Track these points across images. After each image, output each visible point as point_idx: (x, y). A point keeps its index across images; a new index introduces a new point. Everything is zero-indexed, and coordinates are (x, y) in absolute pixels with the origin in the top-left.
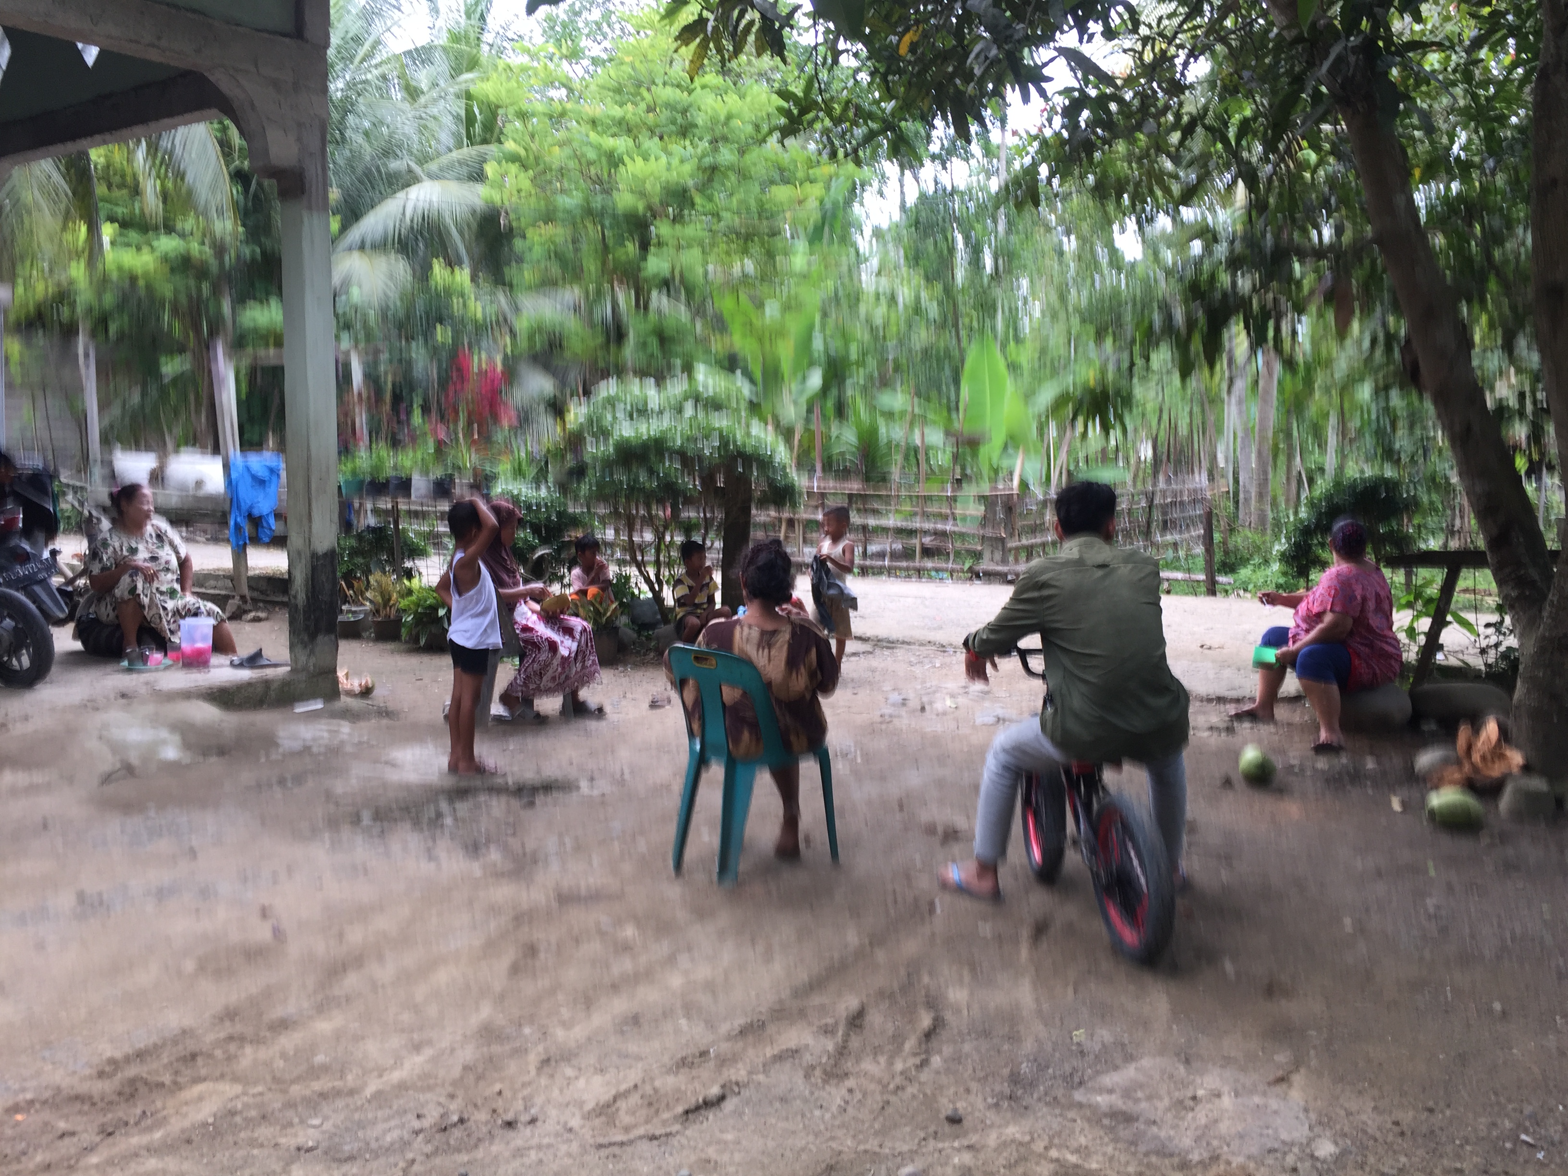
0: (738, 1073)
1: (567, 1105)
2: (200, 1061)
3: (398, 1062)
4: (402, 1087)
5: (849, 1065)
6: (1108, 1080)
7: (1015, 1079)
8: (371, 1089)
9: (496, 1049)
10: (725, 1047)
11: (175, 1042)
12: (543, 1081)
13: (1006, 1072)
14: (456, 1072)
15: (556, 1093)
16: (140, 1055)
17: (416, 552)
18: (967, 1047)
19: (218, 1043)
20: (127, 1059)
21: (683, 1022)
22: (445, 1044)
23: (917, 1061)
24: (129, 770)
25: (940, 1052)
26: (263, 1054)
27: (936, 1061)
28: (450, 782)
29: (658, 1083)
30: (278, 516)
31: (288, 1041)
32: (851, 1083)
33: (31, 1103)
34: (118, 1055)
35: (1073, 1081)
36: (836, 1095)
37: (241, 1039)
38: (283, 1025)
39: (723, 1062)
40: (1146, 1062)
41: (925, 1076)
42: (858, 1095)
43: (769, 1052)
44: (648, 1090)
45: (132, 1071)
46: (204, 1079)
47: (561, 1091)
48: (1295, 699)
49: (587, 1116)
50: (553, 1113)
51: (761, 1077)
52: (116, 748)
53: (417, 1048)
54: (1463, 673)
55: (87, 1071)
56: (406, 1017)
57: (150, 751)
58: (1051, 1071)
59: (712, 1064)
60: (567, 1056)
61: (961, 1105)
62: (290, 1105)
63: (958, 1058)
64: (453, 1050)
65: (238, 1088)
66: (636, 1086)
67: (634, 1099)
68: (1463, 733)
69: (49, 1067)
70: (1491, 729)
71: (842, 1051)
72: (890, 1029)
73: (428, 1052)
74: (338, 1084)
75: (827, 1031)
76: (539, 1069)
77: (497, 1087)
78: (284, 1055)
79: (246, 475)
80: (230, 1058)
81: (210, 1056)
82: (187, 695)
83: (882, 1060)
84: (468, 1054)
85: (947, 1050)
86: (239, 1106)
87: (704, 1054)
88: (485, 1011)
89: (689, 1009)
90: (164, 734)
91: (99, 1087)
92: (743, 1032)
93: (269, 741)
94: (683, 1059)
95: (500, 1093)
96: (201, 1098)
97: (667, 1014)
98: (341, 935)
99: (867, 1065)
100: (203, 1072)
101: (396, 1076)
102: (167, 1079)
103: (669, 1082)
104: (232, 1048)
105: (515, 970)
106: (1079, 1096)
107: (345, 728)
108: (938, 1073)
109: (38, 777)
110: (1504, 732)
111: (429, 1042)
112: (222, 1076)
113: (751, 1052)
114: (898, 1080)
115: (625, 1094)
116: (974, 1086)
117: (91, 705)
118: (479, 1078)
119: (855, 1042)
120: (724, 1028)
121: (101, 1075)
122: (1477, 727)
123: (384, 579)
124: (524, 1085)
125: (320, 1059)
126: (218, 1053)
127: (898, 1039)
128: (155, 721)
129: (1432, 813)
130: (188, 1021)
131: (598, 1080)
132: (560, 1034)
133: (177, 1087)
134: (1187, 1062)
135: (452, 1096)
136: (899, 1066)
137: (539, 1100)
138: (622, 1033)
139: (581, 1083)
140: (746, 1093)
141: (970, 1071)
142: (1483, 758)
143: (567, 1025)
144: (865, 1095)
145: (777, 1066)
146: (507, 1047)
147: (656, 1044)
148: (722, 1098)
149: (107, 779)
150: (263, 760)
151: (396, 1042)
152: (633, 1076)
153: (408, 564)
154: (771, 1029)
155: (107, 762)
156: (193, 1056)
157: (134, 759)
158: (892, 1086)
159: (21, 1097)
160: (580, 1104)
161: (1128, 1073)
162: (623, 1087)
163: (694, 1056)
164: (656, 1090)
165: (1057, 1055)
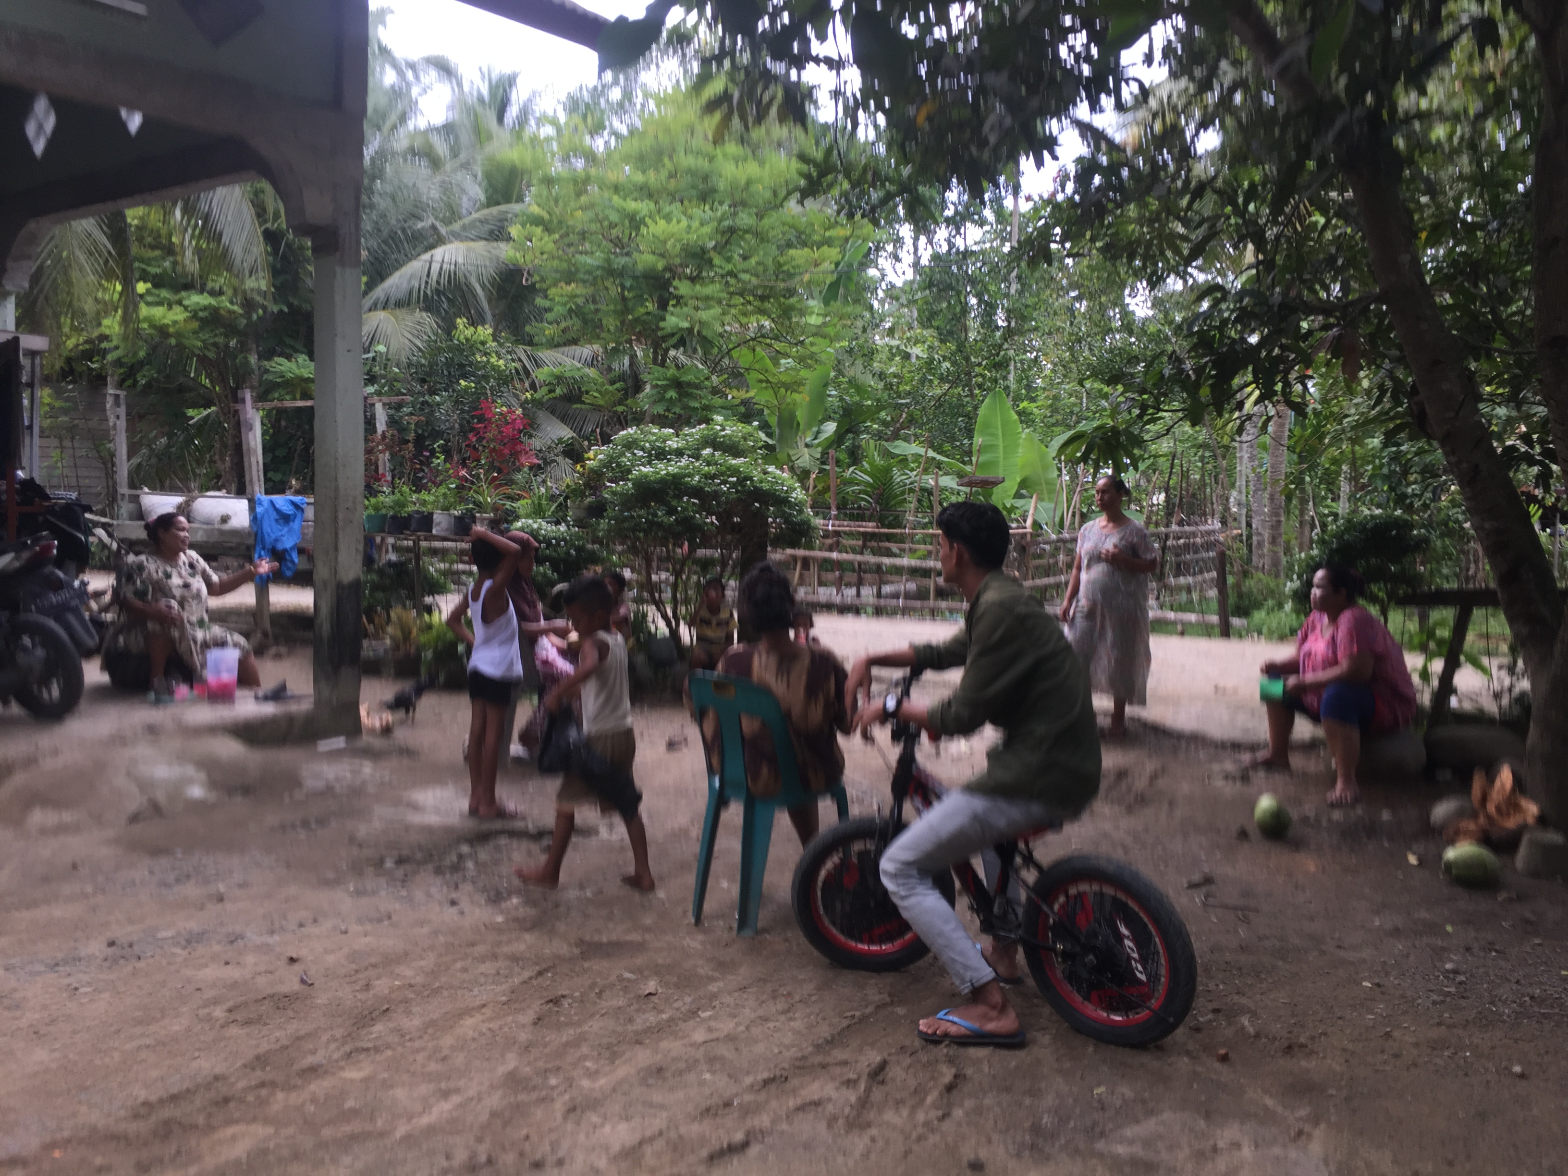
0: (763, 1120)
1: (594, 1148)
2: (232, 1105)
3: (426, 1108)
4: (431, 1131)
5: (871, 1115)
6: (1129, 1132)
7: (1036, 1129)
8: (400, 1132)
9: (522, 1097)
10: (748, 1098)
11: (208, 1086)
12: (570, 1126)
13: (1027, 1125)
14: (484, 1117)
15: (582, 1137)
16: (174, 1098)
17: (436, 588)
18: (988, 1101)
19: (250, 1089)
20: (161, 1101)
21: (707, 1076)
22: (471, 1092)
23: (940, 1113)
24: (156, 809)
25: (961, 1105)
26: (294, 1098)
27: (958, 1113)
28: (471, 824)
29: (683, 1130)
30: (301, 551)
31: (319, 1087)
32: (874, 1131)
33: (68, 1140)
34: (153, 1098)
35: (1095, 1132)
36: (859, 1143)
37: (273, 1085)
38: (313, 1072)
39: (746, 1111)
40: (1167, 1116)
41: (947, 1125)
42: (881, 1144)
43: (792, 1103)
44: (673, 1135)
45: (167, 1113)
46: (237, 1121)
47: (587, 1136)
48: (1311, 746)
49: (614, 1159)
50: (580, 1155)
51: (784, 1126)
52: (145, 785)
53: (445, 1095)
54: (1478, 718)
55: (122, 1113)
56: (433, 1067)
57: (177, 787)
58: (1072, 1124)
59: (736, 1114)
60: (593, 1104)
61: (982, 1152)
62: (322, 1146)
63: (979, 1111)
64: (480, 1099)
65: (270, 1130)
66: (661, 1133)
67: (660, 1144)
68: (1478, 783)
69: (85, 1108)
70: (1505, 777)
71: (864, 1103)
72: (912, 1083)
73: (456, 1099)
74: (368, 1127)
75: (849, 1084)
76: (565, 1118)
77: (524, 1132)
78: (314, 1100)
79: (271, 511)
80: (263, 1102)
81: (242, 1100)
82: (212, 733)
83: (905, 1112)
84: (495, 1100)
85: (969, 1103)
86: (272, 1147)
87: (728, 1104)
88: (511, 1062)
89: (713, 1061)
90: (190, 770)
91: (134, 1128)
92: (766, 1082)
93: (293, 781)
94: (708, 1110)
95: (527, 1137)
96: (233, 1139)
97: (692, 1066)
99: (890, 1116)
100: (236, 1115)
101: (425, 1120)
102: (201, 1120)
103: (695, 1129)
104: (264, 1092)
106: (1100, 1149)
107: (367, 768)
108: (959, 1124)
109: (67, 817)
110: (1519, 783)
111: (457, 1090)
112: (254, 1119)
113: (774, 1103)
114: (920, 1130)
115: (650, 1140)
116: (995, 1137)
117: (119, 739)
118: (506, 1124)
119: (877, 1094)
120: (749, 1080)
121: (136, 1116)
122: (1491, 776)
123: (404, 615)
124: (551, 1130)
125: (350, 1104)
126: (250, 1098)
127: (919, 1092)
128: (181, 758)
129: (1448, 866)
130: (219, 1069)
131: (623, 1127)
132: (585, 1083)
133: (211, 1128)
134: (1208, 1116)
135: (479, 1140)
136: (921, 1116)
137: (565, 1144)
138: (647, 1084)
139: (607, 1129)
140: (769, 1140)
141: (991, 1122)
142: (1498, 809)
143: (593, 1075)
144: (887, 1143)
145: (800, 1115)
146: (534, 1095)
147: (680, 1095)
148: (745, 1145)
149: (135, 818)
150: (287, 800)
151: (424, 1089)
152: (658, 1122)
153: (428, 600)
154: (794, 1083)
155: (135, 802)
156: (226, 1100)
157: (161, 797)
158: (914, 1136)
159: (58, 1135)
160: (607, 1147)
161: (1149, 1126)
162: (648, 1133)
163: (718, 1105)
164: (681, 1137)
165: (1078, 1110)
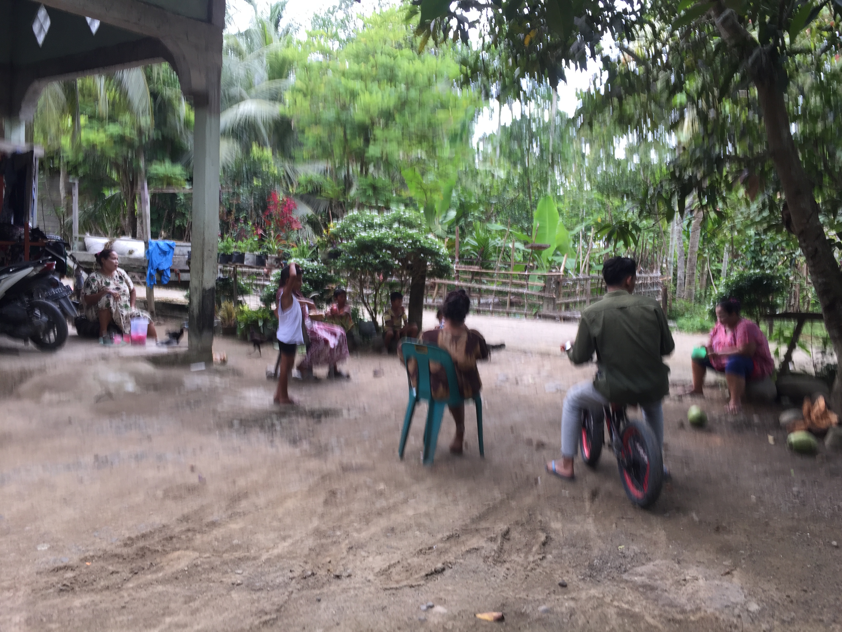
0: (450, 557)
1: (365, 569)
2: (174, 540)
3: (275, 546)
4: (280, 557)
5: (505, 557)
6: (640, 569)
7: (591, 567)
8: (264, 557)
9: (324, 541)
10: (441, 545)
11: (160, 531)
12: (351, 557)
13: (587, 564)
14: (306, 551)
15: (358, 563)
16: (144, 536)
17: (244, 292)
18: (564, 551)
19: (182, 532)
20: (137, 537)
21: (417, 533)
22: (297, 537)
23: (541, 557)
24: (109, 395)
25: (551, 553)
26: (207, 538)
27: (549, 557)
28: (276, 409)
29: (409, 561)
30: (172, 271)
31: (217, 532)
32: (507, 565)
33: (93, 557)
34: (133, 536)
35: (621, 569)
36: (501, 570)
37: (194, 530)
38: (213, 524)
39: (441, 552)
40: (657, 562)
41: (545, 563)
42: (512, 572)
43: (464, 549)
44: (405, 563)
45: (141, 544)
46: (179, 549)
47: (361, 562)
48: (715, 386)
49: (377, 575)
50: (359, 573)
51: (462, 561)
52: (103, 383)
53: (284, 539)
54: (804, 375)
55: (119, 543)
56: (275, 524)
57: (120, 386)
58: (609, 564)
59: (435, 553)
60: (361, 546)
61: (565, 578)
62: (225, 563)
63: (560, 556)
64: (302, 541)
65: (197, 554)
66: (399, 562)
67: (399, 568)
68: (806, 406)
69: (98, 540)
70: (821, 402)
71: (501, 550)
72: (524, 540)
73: (290, 541)
74: (247, 554)
75: (492, 540)
76: (348, 552)
77: (328, 559)
78: (217, 539)
79: (157, 248)
80: (190, 540)
81: (180, 538)
82: (136, 358)
83: (522, 555)
84: (310, 542)
85: (555, 552)
86: (199, 563)
87: (430, 548)
88: (315, 523)
89: (419, 526)
90: (126, 378)
91: (125, 551)
92: (449, 538)
93: (180, 384)
94: (421, 550)
95: (330, 562)
96: (179, 558)
97: (409, 528)
98: (234, 482)
99: (514, 557)
100: (178, 546)
101: (276, 552)
102: (159, 548)
103: (415, 561)
104: (190, 534)
105: (326, 502)
106: (625, 576)
107: (217, 379)
108: (551, 563)
109: (63, 397)
110: (828, 406)
111: (290, 536)
112: (187, 548)
113: (454, 549)
114: (532, 565)
115: (394, 565)
116: (571, 570)
117: (88, 361)
118: (318, 555)
119: (507, 546)
120: (440, 536)
121: (126, 545)
122: (813, 402)
123: (229, 306)
124: (342, 559)
125: (235, 542)
126: (183, 537)
127: (528, 546)
128: (121, 370)
129: (791, 445)
130: (164, 521)
131: (379, 558)
132: (355, 535)
133: (165, 552)
134: (679, 563)
135: (306, 562)
136: (531, 559)
137: (351, 566)
138: (387, 537)
139: (371, 559)
140: (455, 568)
141: (568, 563)
142: (817, 418)
143: (359, 531)
144: (516, 571)
145: (469, 555)
146: (330, 540)
147: (405, 543)
148: (443, 569)
149: (99, 399)
150: (177, 394)
151: (272, 535)
152: (396, 557)
153: (240, 298)
154: (463, 538)
155: (98, 390)
156: (171, 538)
157: (112, 389)
158: (529, 568)
159: (87, 554)
160: (372, 569)
161: (648, 568)
162: (392, 562)
163: (426, 549)
164: (409, 564)
165: (612, 557)
